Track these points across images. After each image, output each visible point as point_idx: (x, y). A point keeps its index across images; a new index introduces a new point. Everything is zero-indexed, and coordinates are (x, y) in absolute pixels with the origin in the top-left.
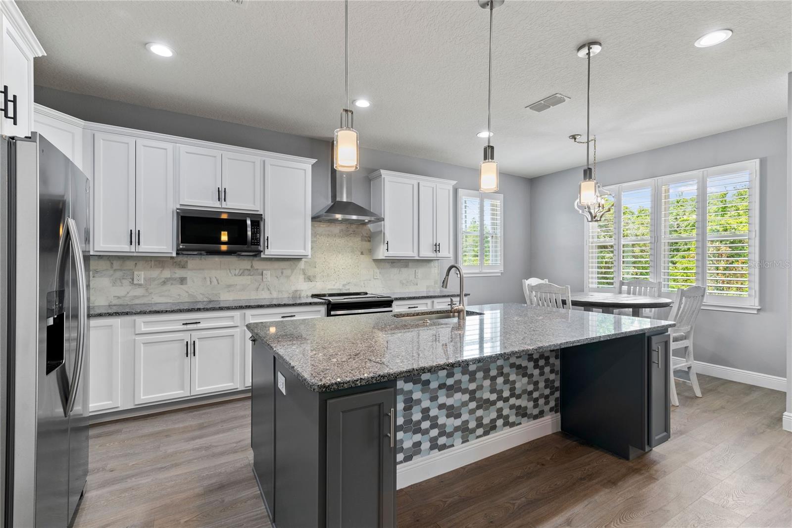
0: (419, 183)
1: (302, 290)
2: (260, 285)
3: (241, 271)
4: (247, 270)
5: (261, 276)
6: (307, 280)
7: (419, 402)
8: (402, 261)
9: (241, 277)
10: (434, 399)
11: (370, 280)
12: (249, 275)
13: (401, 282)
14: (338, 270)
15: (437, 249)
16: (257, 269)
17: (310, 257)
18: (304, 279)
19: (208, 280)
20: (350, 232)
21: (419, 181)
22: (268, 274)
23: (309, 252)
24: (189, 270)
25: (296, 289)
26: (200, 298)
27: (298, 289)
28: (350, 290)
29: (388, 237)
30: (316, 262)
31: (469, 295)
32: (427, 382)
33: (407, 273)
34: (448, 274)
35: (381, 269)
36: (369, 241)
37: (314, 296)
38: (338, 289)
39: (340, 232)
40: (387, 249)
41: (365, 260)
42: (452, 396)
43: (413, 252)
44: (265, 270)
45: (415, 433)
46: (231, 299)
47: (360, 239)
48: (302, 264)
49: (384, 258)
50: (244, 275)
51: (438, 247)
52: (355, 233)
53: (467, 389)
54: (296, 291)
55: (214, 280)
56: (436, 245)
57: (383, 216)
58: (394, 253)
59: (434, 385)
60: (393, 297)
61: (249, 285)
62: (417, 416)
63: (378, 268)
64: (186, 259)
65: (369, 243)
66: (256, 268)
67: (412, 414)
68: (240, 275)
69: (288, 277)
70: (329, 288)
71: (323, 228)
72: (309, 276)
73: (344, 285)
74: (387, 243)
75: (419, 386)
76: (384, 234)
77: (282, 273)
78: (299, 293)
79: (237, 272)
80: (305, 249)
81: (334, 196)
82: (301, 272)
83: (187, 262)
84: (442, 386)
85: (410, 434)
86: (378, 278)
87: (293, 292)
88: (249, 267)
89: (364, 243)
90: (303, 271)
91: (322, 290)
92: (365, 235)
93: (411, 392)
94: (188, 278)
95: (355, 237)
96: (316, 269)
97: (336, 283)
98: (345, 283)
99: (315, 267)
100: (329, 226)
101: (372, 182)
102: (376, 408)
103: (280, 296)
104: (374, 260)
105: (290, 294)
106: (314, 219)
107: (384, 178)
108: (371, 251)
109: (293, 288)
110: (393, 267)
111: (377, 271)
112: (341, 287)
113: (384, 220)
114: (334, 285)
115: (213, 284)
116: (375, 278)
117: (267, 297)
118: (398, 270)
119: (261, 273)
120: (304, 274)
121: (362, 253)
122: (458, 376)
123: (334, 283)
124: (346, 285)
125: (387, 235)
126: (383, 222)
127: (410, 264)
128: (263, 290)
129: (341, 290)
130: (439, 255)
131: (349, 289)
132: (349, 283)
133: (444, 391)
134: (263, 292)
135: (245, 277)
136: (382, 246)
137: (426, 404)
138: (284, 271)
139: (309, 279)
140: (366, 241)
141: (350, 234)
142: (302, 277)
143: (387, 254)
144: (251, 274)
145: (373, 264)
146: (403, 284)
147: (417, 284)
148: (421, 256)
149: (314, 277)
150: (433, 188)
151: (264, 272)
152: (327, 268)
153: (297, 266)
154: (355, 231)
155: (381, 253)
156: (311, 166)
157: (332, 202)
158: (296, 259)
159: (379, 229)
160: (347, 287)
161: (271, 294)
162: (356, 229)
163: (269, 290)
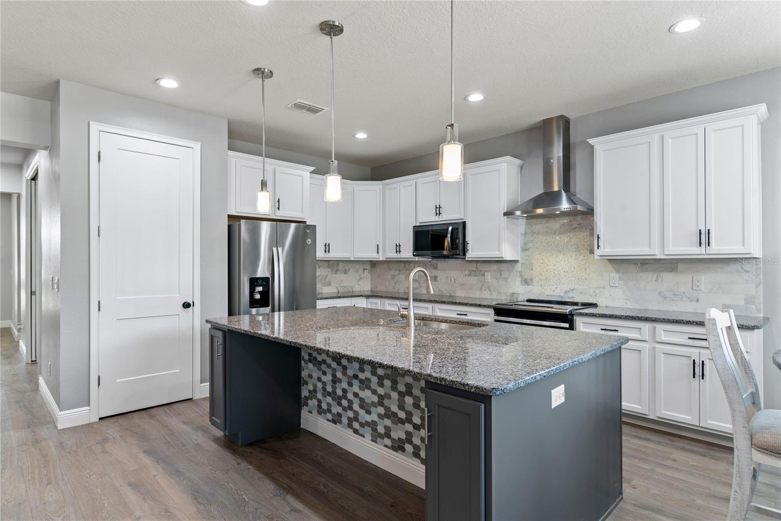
1: (520, 294)
2: (483, 285)
3: (470, 272)
4: (474, 271)
5: (484, 278)
6: (523, 283)
7: (340, 381)
8: (661, 262)
9: (470, 278)
10: (350, 384)
11: (604, 288)
12: (475, 276)
13: (661, 294)
14: (559, 273)
16: (481, 271)
18: (521, 281)
19: (449, 278)
20: (575, 226)
22: (488, 276)
24: (439, 270)
25: (513, 292)
26: (445, 293)
27: (516, 292)
28: (575, 298)
30: (532, 264)
32: (346, 368)
33: (670, 281)
35: (623, 273)
38: (560, 296)
39: (560, 228)
42: (364, 390)
43: (652, 247)
44: (486, 271)
46: (463, 296)
47: (589, 233)
48: (519, 267)
50: (471, 276)
53: (376, 391)
54: (514, 294)
55: (453, 279)
56: (701, 233)
58: (612, 249)
59: (350, 372)
61: (475, 285)
63: (617, 271)
64: (437, 262)
66: (479, 269)
68: (469, 276)
69: (506, 279)
70: (548, 293)
72: (526, 279)
73: (566, 292)
75: (340, 368)
76: (596, 225)
77: (501, 275)
78: (516, 296)
79: (467, 272)
80: (499, 251)
82: (518, 275)
83: (437, 264)
84: (356, 377)
86: (617, 285)
87: (511, 295)
88: (475, 269)
90: (520, 273)
91: (540, 295)
94: (438, 277)
95: (581, 231)
96: (533, 272)
97: (556, 288)
98: (568, 289)
99: (532, 270)
100: (547, 222)
103: (499, 297)
105: (508, 296)
107: (596, 149)
109: (511, 291)
110: (646, 270)
111: (616, 275)
112: (562, 294)
114: (554, 291)
115: (452, 282)
116: (611, 285)
117: (488, 298)
118: (655, 276)
119: (483, 274)
120: (521, 276)
122: (368, 374)
123: (553, 288)
124: (569, 291)
128: (485, 290)
129: (562, 297)
131: (573, 297)
132: (573, 290)
133: (357, 382)
134: (485, 292)
135: (473, 278)
137: (345, 385)
138: (502, 273)
139: (526, 282)
141: (574, 229)
142: (518, 279)
143: (599, 252)
144: (477, 275)
148: (668, 253)
149: (531, 280)
151: (486, 273)
152: (545, 270)
153: (514, 268)
154: (580, 224)
160: (571, 295)
161: (491, 294)
162: (582, 222)
163: (490, 291)
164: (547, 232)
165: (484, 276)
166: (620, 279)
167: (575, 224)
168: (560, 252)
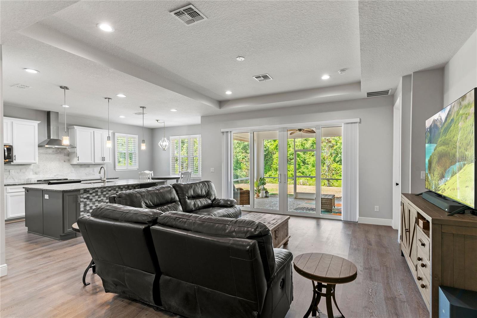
0: (94, 131)
1: (32, 178)
2: (8, 176)
5: (9, 173)
6: (34, 174)
7: (89, 204)
10: (94, 204)
11: (69, 173)
13: (86, 174)
14: (52, 169)
15: (104, 159)
16: (6, 169)
17: (37, 164)
20: (58, 152)
21: (94, 130)
23: (37, 161)
29: (78, 155)
30: (40, 166)
31: (119, 178)
32: (92, 199)
33: (88, 170)
34: (101, 169)
35: (75, 168)
36: (68, 156)
37: (38, 181)
39: (52, 152)
40: (78, 160)
41: (66, 165)
42: (100, 203)
43: (91, 160)
44: (11, 170)
45: (87, 213)
47: (63, 155)
48: (32, 167)
49: (77, 163)
51: (104, 158)
52: (60, 153)
53: (105, 202)
54: (29, 179)
56: (103, 158)
57: (75, 146)
58: (81, 161)
59: (94, 200)
60: (81, 180)
62: (88, 208)
65: (68, 157)
67: (86, 208)
69: (24, 173)
70: (47, 177)
71: (42, 150)
73: (55, 176)
74: (78, 157)
75: (89, 200)
76: (76, 153)
80: (35, 160)
81: (49, 136)
82: (31, 170)
84: (96, 200)
85: (86, 213)
86: (74, 172)
87: (27, 180)
89: (66, 157)
91: (43, 178)
92: (66, 153)
93: (86, 202)
96: (40, 169)
98: (56, 175)
100: (46, 150)
101: (69, 130)
102: (75, 196)
103: (20, 181)
104: (71, 164)
105: (25, 180)
106: (40, 146)
107: (76, 129)
108: (69, 160)
109: (27, 178)
110: (81, 167)
111: (73, 169)
112: (53, 177)
113: (76, 148)
114: (50, 176)
116: (72, 172)
117: (12, 182)
118: (84, 169)
119: (9, 171)
120: (33, 171)
121: (65, 161)
122: (102, 198)
125: (78, 153)
126: (75, 149)
127: (90, 166)
128: (10, 179)
129: (53, 178)
130: (105, 162)
131: (58, 177)
133: (97, 202)
136: (75, 158)
137: (91, 205)
138: (22, 170)
139: (36, 173)
140: (67, 156)
142: (31, 173)
143: (78, 162)
145: (71, 166)
146: (87, 175)
147: (94, 175)
148: (95, 162)
149: (39, 172)
150: (101, 134)
152: (45, 168)
153: (28, 168)
155: (75, 161)
156: (37, 124)
157: (48, 139)
158: (29, 165)
159: (74, 151)
160: (57, 177)
161: (14, 180)
162: (61, 151)
163: (13, 178)
164: (46, 153)
165: (9, 172)
166: (75, 170)
167: (58, 151)
168: (52, 161)
